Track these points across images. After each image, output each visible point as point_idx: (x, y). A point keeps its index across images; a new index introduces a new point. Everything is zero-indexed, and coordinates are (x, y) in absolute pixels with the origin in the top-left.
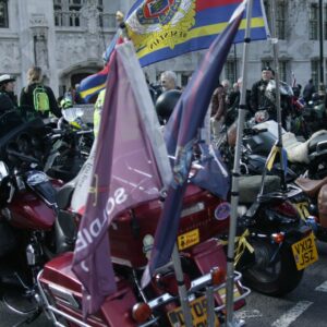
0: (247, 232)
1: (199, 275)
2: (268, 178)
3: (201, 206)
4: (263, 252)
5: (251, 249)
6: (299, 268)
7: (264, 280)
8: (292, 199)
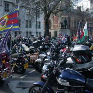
0: (16, 63)
1: (5, 68)
2: (19, 53)
3: (5, 57)
4: (19, 66)
5: (17, 66)
6: (25, 69)
7: (19, 71)
8: (24, 57)
